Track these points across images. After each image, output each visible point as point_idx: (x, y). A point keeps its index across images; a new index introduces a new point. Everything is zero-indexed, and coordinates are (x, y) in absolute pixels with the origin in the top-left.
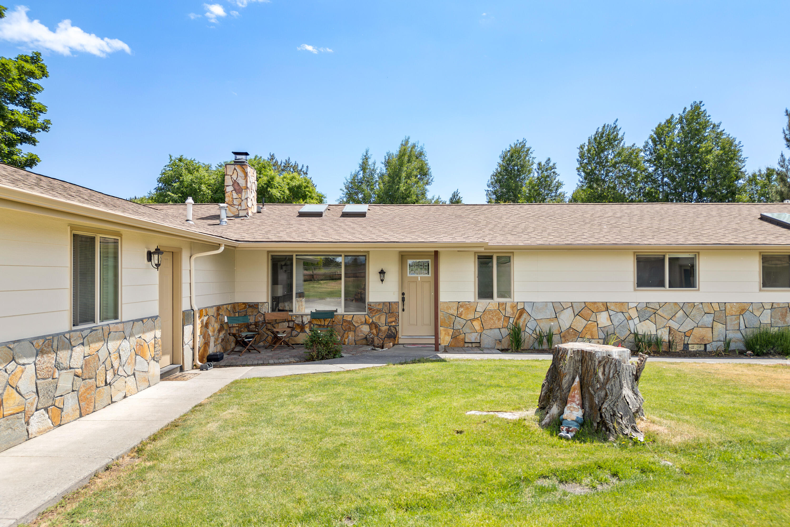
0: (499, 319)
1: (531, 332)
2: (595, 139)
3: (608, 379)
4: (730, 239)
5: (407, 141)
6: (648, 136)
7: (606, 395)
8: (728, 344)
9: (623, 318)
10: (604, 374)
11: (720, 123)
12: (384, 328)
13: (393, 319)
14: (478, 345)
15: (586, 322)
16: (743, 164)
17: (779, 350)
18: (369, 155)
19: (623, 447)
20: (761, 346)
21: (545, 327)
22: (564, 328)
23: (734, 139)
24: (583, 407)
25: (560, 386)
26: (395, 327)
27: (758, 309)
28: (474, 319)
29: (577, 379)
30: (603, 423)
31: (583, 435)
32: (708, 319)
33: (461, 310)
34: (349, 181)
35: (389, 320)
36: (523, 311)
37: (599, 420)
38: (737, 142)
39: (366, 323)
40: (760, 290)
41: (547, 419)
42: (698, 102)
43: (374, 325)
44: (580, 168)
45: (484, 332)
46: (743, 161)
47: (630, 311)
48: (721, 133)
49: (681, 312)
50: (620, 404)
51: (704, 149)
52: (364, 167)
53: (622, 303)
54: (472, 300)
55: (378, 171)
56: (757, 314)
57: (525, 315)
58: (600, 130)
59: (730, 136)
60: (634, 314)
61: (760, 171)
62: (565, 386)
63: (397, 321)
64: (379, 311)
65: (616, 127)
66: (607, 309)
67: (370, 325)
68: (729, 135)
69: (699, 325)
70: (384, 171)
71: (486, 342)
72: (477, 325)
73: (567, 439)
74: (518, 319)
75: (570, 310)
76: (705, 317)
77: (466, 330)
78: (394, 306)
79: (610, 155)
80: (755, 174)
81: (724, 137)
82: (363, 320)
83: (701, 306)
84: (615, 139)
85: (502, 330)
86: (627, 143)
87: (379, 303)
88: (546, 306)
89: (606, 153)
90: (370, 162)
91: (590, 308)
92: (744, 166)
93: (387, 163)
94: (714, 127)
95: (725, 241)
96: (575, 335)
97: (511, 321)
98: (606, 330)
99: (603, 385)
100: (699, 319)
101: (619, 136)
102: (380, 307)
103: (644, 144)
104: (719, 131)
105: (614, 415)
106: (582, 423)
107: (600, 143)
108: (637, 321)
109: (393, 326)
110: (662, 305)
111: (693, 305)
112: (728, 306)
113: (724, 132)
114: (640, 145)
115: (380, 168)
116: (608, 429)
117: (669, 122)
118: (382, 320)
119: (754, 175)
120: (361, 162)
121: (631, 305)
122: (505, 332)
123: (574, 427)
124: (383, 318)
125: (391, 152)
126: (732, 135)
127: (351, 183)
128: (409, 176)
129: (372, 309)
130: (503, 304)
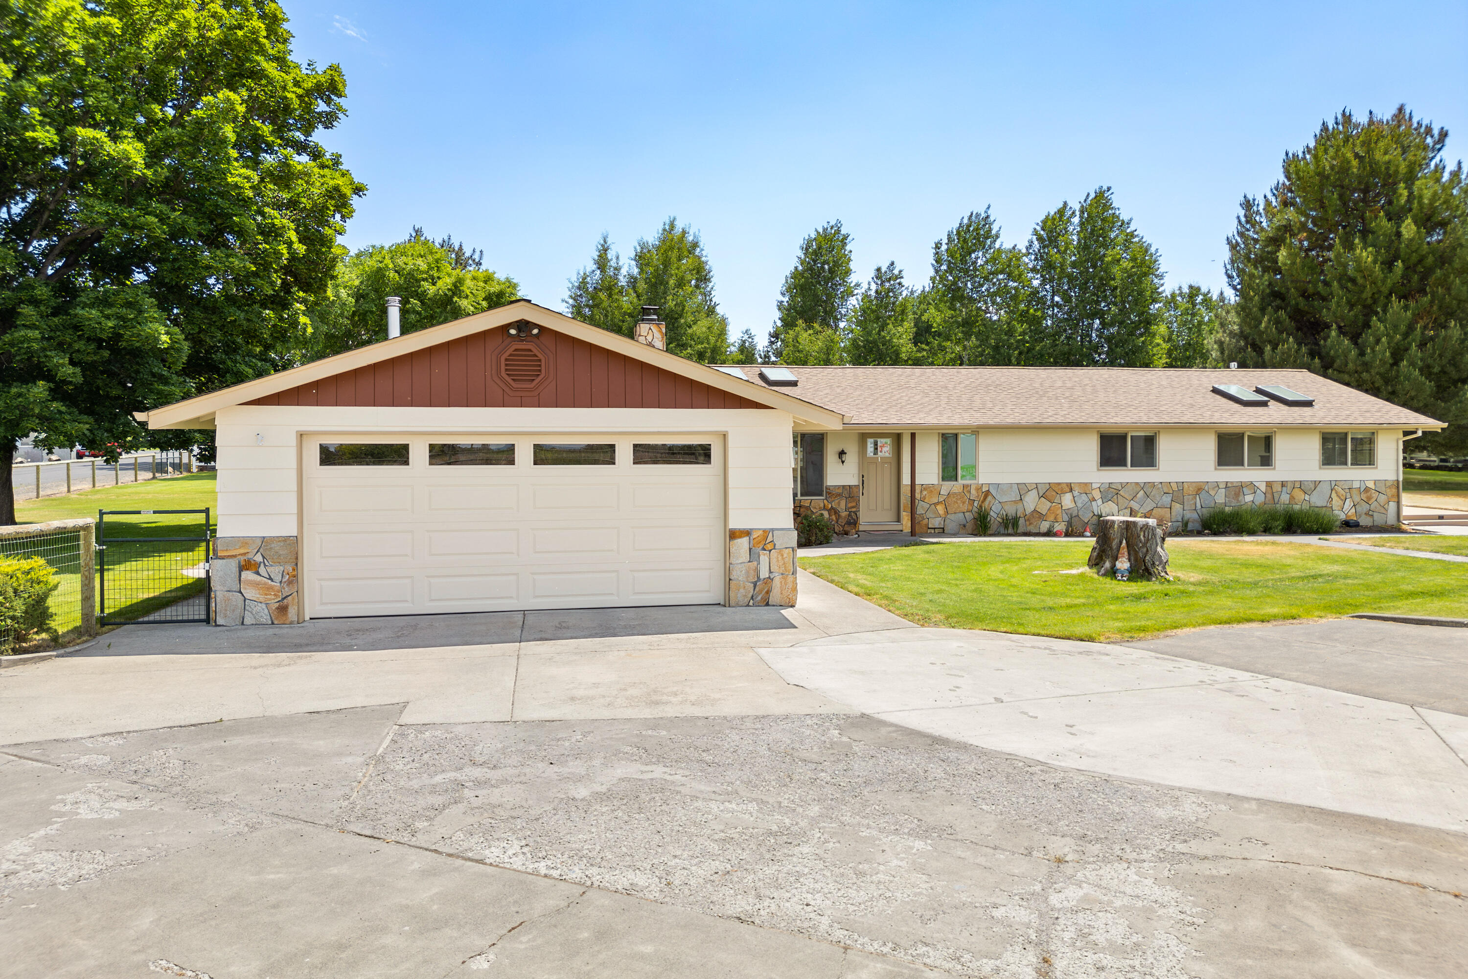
0: (964, 503)
1: (995, 516)
2: (958, 233)
3: (1148, 540)
4: (1188, 418)
5: (672, 225)
6: (1031, 231)
7: (1147, 550)
8: (1186, 524)
9: (1087, 500)
10: (1144, 536)
11: (1131, 220)
12: (844, 514)
13: (853, 504)
14: (941, 530)
15: (1049, 504)
16: (1162, 282)
17: (1235, 528)
18: (609, 241)
19: (1162, 583)
20: (1217, 525)
21: (1011, 510)
22: (1028, 511)
23: (1150, 245)
24: (1129, 560)
25: (1111, 548)
26: (855, 513)
27: (1213, 489)
28: (938, 503)
29: (1124, 541)
30: (1147, 570)
31: (1134, 578)
32: (1167, 499)
33: (925, 493)
34: (576, 284)
35: (850, 505)
36: (988, 493)
37: (1143, 568)
38: (1153, 250)
39: (825, 508)
40: (1216, 469)
41: (1102, 571)
42: (1105, 188)
43: (833, 511)
44: (935, 277)
45: (948, 516)
46: (1161, 277)
47: (1093, 492)
48: (1132, 235)
49: (1142, 492)
50: (1156, 557)
51: (1110, 258)
52: (602, 262)
53: (1086, 484)
54: (936, 482)
55: (624, 271)
56: (1212, 493)
57: (989, 498)
58: (966, 221)
59: (1144, 240)
60: (1097, 494)
61: (1180, 288)
62: (1114, 547)
63: (857, 505)
64: (839, 495)
65: (988, 217)
66: (1071, 490)
67: (829, 511)
68: (1142, 238)
69: (1159, 505)
70: (635, 271)
71: (950, 527)
72: (941, 509)
73: (1124, 581)
74: (983, 502)
75: (1035, 491)
76: (1164, 497)
77: (929, 515)
78: (855, 490)
79: (980, 258)
80: (1174, 293)
81: (1136, 239)
82: (822, 505)
83: (1160, 486)
84: (988, 235)
85: (967, 514)
86: (1005, 242)
87: (839, 487)
88: (1011, 488)
89: (973, 256)
90: (611, 255)
91: (1055, 489)
92: (1162, 285)
93: (641, 259)
94: (1122, 224)
95: (1185, 419)
96: (1040, 518)
97: (976, 504)
98: (1070, 512)
99: (1145, 545)
100: (1158, 499)
101: (994, 232)
102: (840, 491)
103: (1027, 244)
104: (1128, 231)
105: (1154, 563)
106: (1131, 571)
107: (965, 241)
108: (1100, 502)
109: (854, 512)
110: (1124, 485)
111: (1153, 485)
112: (1186, 485)
113: (1136, 233)
114: (1022, 247)
115: (628, 267)
116: (1150, 574)
117: (1061, 212)
118: (841, 505)
119: (1173, 295)
120: (595, 255)
121: (1094, 486)
122: (969, 516)
123: (1126, 574)
124: (843, 503)
125: (645, 240)
126: (1148, 239)
127: (579, 288)
128: (681, 284)
129: (832, 493)
130: (968, 486)
